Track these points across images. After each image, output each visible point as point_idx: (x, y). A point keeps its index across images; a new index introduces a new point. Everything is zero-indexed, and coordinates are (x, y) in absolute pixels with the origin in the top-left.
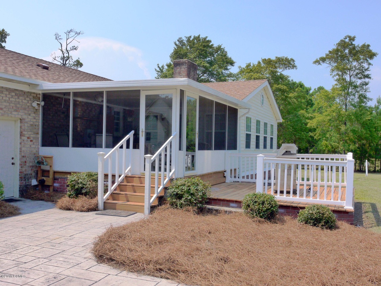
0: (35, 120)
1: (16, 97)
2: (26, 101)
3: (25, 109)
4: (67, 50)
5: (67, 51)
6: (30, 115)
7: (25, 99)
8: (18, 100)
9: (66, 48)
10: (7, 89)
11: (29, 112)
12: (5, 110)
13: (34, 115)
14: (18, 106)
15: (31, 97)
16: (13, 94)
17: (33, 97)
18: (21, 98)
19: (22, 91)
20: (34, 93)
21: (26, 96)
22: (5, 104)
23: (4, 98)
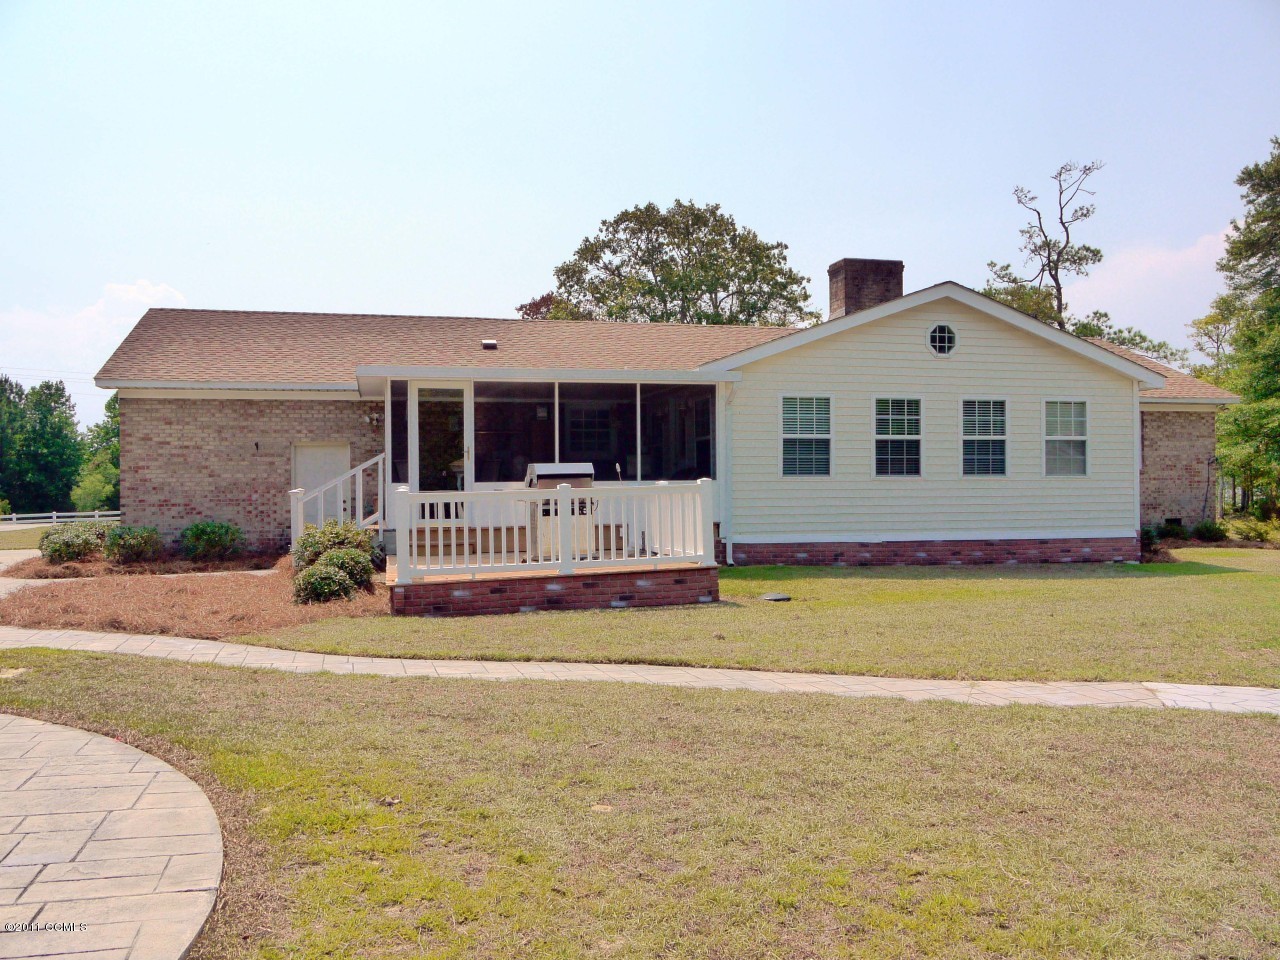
0: (374, 443)
1: (337, 412)
2: (355, 416)
3: (354, 428)
4: (1062, 222)
5: (1063, 224)
6: (364, 435)
7: (354, 413)
8: (340, 416)
9: (1061, 219)
10: (320, 403)
11: (364, 432)
12: (317, 432)
13: (373, 435)
14: (341, 424)
15: (366, 408)
16: (332, 408)
17: (371, 407)
18: (345, 411)
19: (347, 402)
20: (372, 402)
21: (355, 408)
22: (316, 423)
23: (315, 416)
